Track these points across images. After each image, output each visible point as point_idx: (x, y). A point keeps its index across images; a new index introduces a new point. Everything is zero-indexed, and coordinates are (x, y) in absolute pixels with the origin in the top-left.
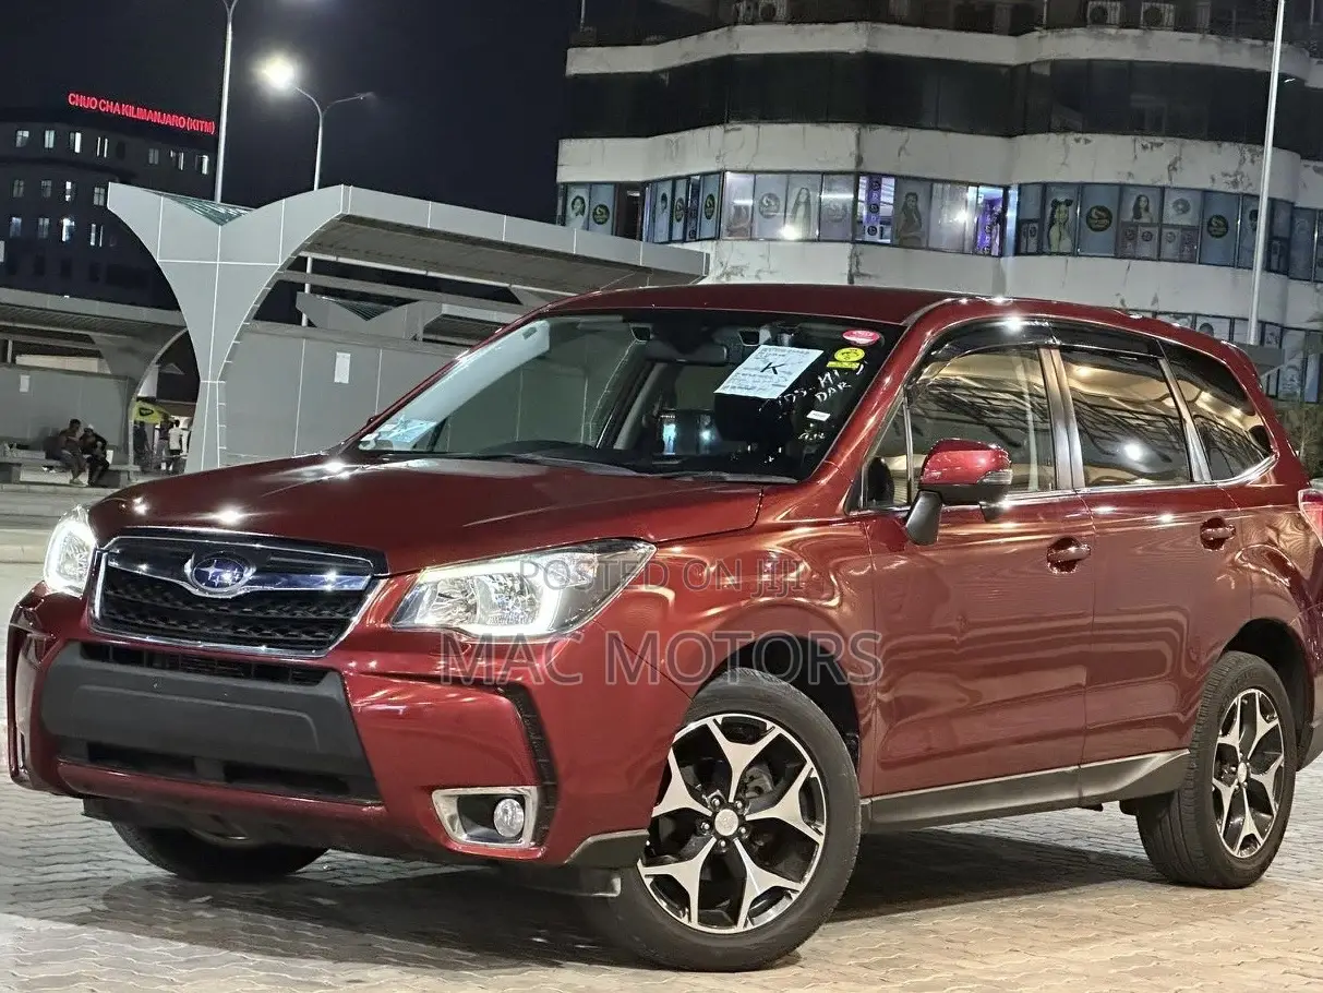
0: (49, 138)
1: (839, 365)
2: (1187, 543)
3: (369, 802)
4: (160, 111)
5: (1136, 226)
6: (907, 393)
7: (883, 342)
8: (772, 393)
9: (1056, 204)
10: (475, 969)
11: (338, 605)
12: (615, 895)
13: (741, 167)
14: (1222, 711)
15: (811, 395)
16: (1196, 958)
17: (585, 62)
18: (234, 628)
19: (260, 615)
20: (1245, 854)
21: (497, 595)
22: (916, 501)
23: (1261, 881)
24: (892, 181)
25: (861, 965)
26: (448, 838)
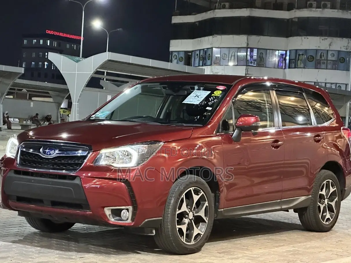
0: (41, 42)
1: (215, 95)
2: (311, 141)
3: (88, 211)
4: (69, 34)
5: (320, 60)
6: (233, 102)
7: (227, 89)
8: (197, 103)
9: (299, 55)
10: (115, 254)
11: (79, 159)
12: (154, 235)
13: (217, 47)
14: (320, 185)
15: (207, 103)
16: (309, 251)
17: (177, 20)
18: (53, 166)
19: (59, 162)
20: (327, 223)
21: (122, 156)
22: (235, 130)
23: (332, 230)
24: (256, 50)
25: (218, 253)
26: (108, 220)
